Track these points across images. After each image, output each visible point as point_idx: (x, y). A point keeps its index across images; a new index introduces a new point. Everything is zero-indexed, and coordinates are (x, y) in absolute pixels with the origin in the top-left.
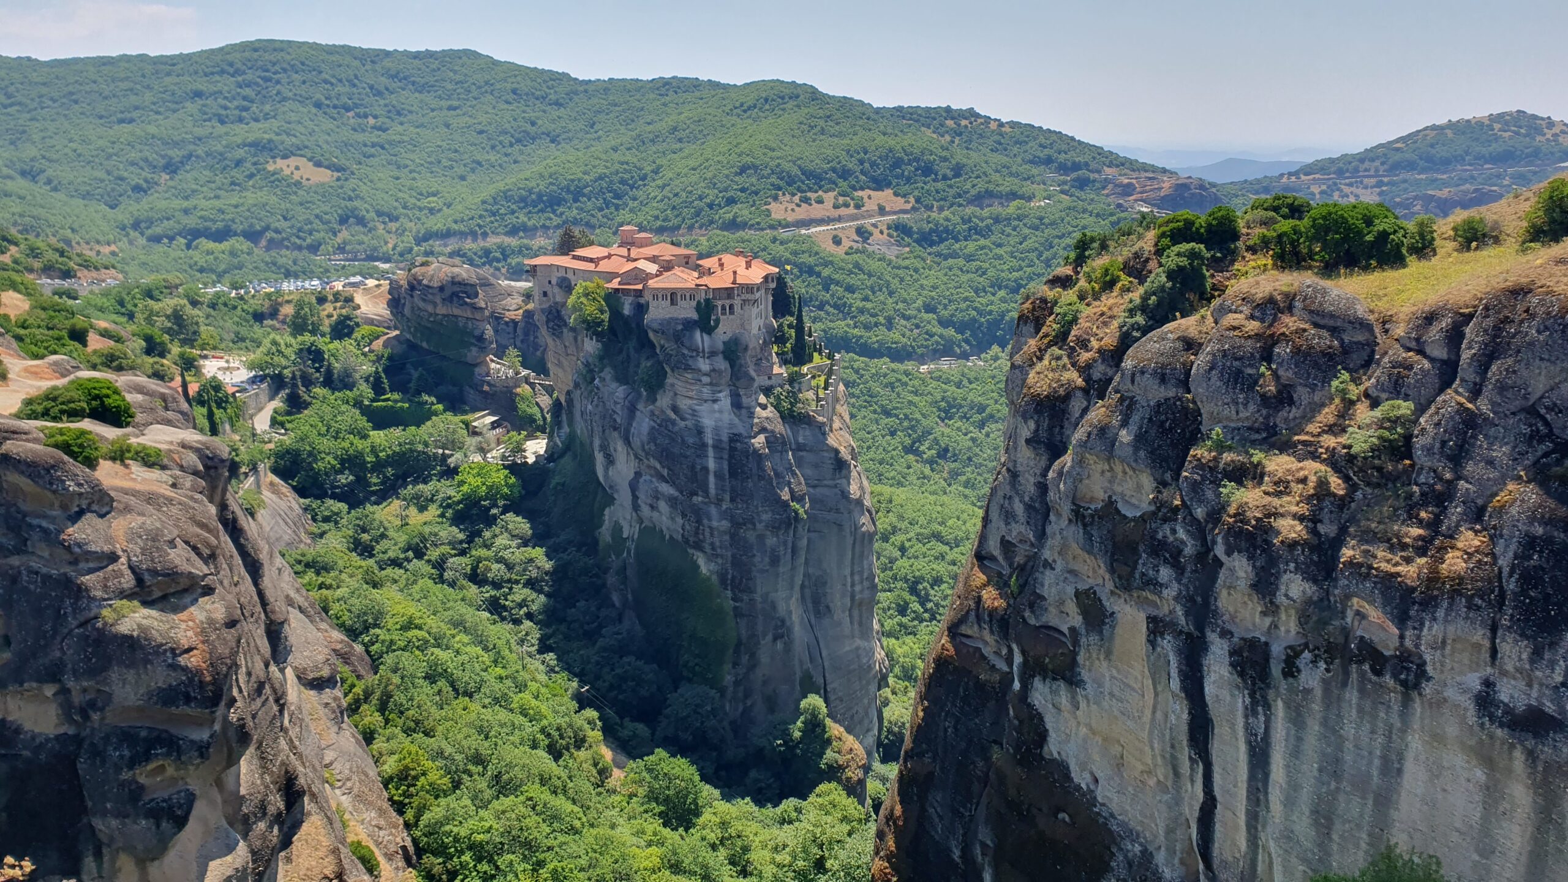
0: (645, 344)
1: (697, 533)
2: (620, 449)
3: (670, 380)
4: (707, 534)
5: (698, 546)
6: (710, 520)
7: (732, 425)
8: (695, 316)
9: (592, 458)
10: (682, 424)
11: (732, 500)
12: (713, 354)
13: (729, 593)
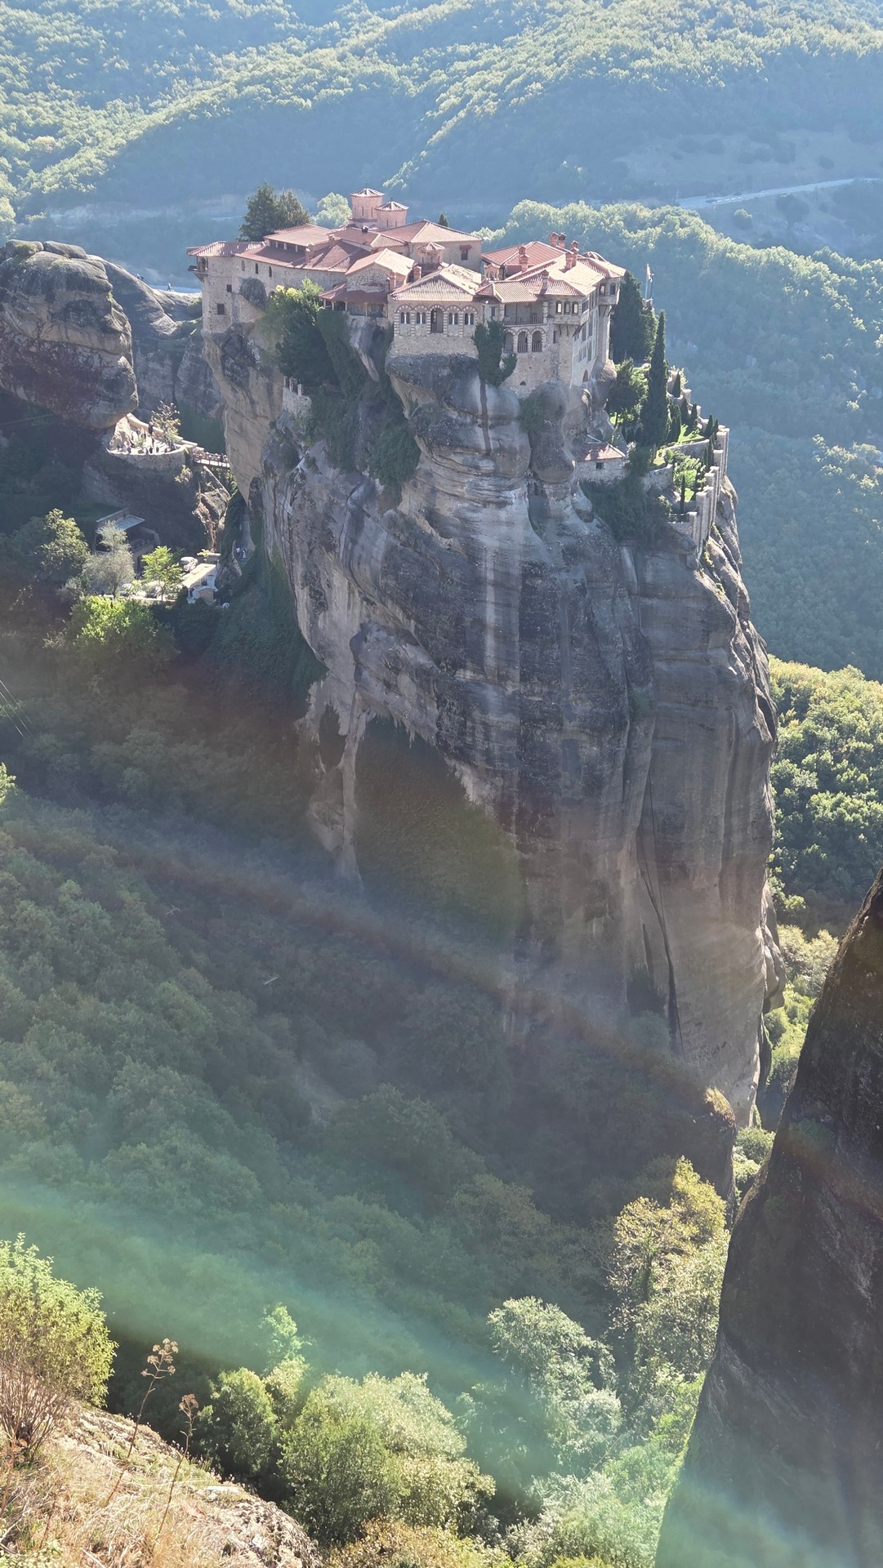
0: (386, 402)
1: (462, 734)
2: (338, 584)
3: (425, 464)
4: (480, 737)
5: (464, 755)
6: (484, 711)
7: (528, 548)
8: (472, 353)
9: (291, 598)
10: (444, 543)
11: (524, 678)
12: (501, 420)
13: (513, 837)
